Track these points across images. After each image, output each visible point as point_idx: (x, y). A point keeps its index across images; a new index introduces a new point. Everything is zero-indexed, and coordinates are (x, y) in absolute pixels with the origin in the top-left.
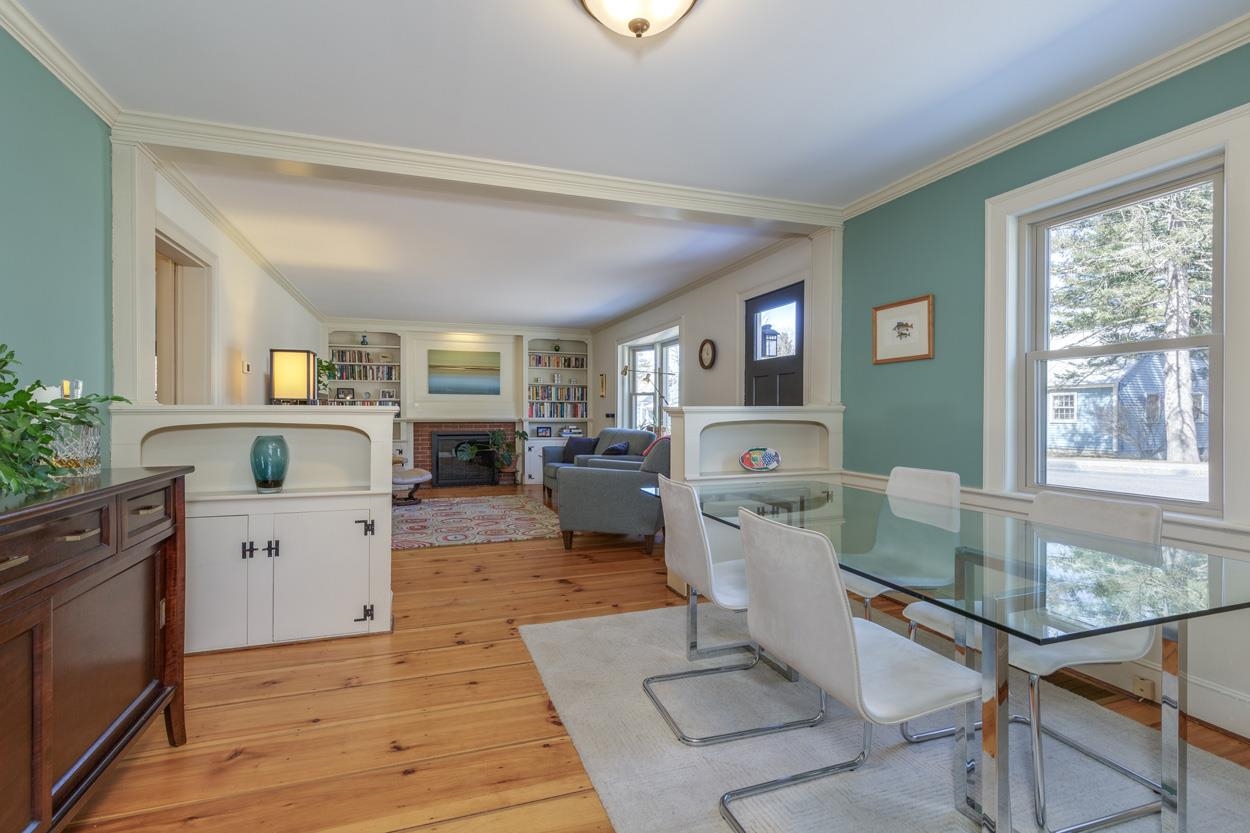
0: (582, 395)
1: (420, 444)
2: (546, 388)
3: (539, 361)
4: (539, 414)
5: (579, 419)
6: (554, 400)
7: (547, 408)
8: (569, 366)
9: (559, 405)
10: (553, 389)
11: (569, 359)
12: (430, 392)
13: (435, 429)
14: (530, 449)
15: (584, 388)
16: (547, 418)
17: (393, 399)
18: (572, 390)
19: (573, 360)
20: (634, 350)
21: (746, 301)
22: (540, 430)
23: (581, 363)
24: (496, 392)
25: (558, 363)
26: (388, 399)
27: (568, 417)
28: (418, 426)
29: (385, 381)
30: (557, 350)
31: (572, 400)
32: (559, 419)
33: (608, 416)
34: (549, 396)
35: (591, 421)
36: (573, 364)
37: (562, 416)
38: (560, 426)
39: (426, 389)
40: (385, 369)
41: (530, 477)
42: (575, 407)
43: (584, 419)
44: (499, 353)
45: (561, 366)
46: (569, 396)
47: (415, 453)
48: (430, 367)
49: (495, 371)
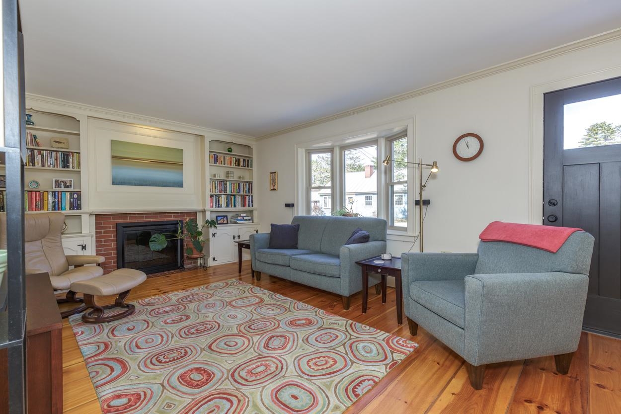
0: (249, 189)
1: (103, 237)
2: (223, 182)
3: (216, 160)
4: (218, 205)
5: (247, 208)
6: (229, 192)
7: (223, 200)
8: (239, 165)
9: (233, 197)
10: (228, 184)
11: (239, 159)
12: (114, 183)
13: (120, 221)
14: (214, 235)
15: (250, 184)
16: (224, 208)
17: (72, 189)
18: (242, 185)
19: (242, 160)
20: (309, 152)
21: (544, 94)
22: (219, 219)
23: (246, 163)
24: (180, 185)
25: (231, 162)
26: (63, 189)
27: (239, 207)
28: (100, 218)
29: (60, 168)
30: (229, 151)
31: (242, 193)
32: (233, 209)
33: (287, 205)
34: (225, 190)
35: (256, 210)
36: (242, 164)
37: (235, 206)
38: (234, 214)
39: (110, 181)
40: (60, 155)
41: (214, 259)
42: (244, 198)
43: (250, 209)
44: (182, 150)
45: (233, 165)
46: (239, 189)
47: (97, 246)
48: (114, 157)
49: (179, 165)
